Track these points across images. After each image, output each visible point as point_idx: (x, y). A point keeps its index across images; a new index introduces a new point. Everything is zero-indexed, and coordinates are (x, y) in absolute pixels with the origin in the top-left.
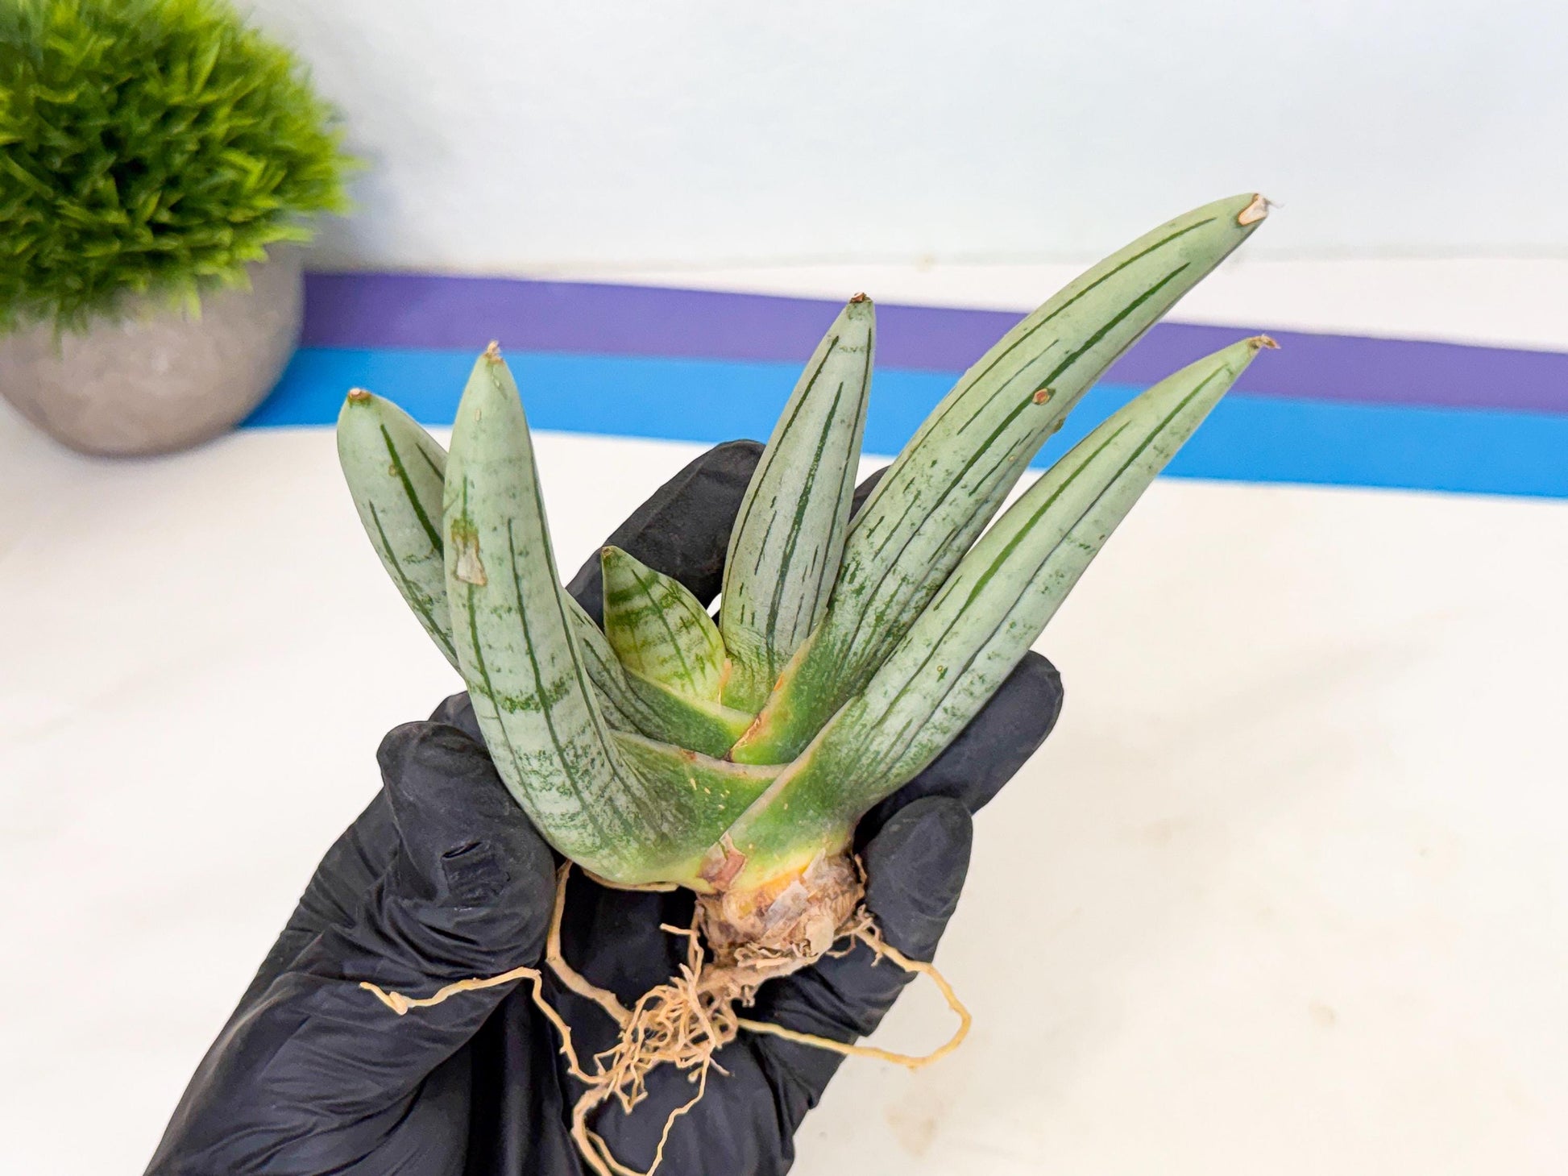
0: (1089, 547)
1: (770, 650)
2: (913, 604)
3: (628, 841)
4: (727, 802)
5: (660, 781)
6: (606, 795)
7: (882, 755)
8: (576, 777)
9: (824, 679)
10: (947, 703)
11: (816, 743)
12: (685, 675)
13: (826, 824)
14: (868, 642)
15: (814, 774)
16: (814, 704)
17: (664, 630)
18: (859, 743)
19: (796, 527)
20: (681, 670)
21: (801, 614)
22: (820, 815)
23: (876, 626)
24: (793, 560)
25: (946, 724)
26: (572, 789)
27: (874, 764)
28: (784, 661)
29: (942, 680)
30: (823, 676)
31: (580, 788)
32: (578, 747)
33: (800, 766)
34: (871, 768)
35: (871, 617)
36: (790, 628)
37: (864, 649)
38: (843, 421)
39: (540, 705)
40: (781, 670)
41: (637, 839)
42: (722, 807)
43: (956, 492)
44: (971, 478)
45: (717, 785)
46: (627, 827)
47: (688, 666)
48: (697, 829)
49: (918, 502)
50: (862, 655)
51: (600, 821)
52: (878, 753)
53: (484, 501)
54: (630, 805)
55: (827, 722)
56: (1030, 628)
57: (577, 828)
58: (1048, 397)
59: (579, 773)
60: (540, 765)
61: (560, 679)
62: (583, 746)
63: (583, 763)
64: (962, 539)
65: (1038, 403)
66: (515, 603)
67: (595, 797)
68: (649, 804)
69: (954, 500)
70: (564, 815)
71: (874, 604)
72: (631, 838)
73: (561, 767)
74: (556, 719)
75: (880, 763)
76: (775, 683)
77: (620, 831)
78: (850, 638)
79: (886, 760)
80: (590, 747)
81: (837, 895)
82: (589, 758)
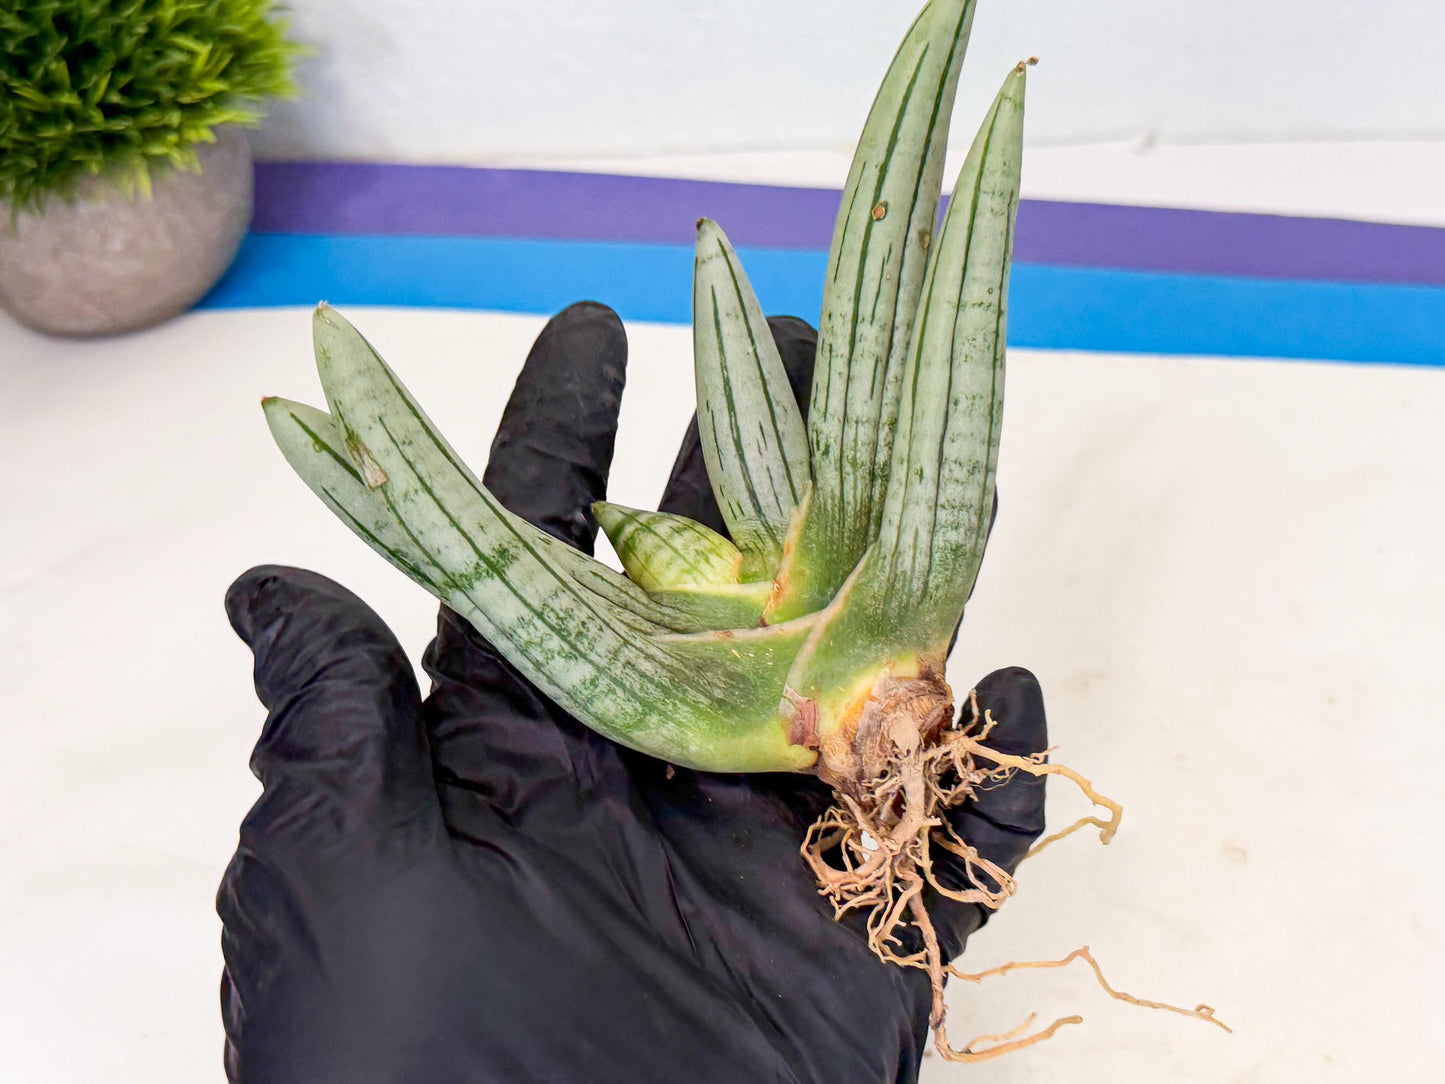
0: (982, 303)
1: (768, 529)
2: (882, 443)
3: (675, 705)
4: (774, 658)
6: (622, 659)
7: (909, 573)
8: (572, 638)
9: (829, 533)
10: (942, 500)
11: (846, 588)
12: (693, 568)
13: (882, 649)
14: (855, 488)
15: (852, 611)
16: (828, 556)
17: (657, 539)
18: (887, 573)
19: (733, 413)
20: (687, 566)
21: (775, 482)
22: (871, 642)
23: (855, 471)
24: (744, 443)
25: (951, 519)
26: (574, 653)
27: (907, 584)
28: (784, 531)
29: (923, 481)
30: (826, 530)
31: (582, 650)
32: (557, 610)
34: (906, 589)
35: (848, 468)
36: (772, 499)
37: (854, 496)
38: (728, 315)
39: (490, 571)
40: (784, 540)
41: (683, 701)
42: (771, 663)
43: (861, 328)
44: (866, 310)
45: (759, 648)
46: (666, 691)
47: (691, 561)
48: (757, 691)
49: (834, 354)
50: (856, 502)
51: (628, 685)
52: (904, 572)
53: (352, 410)
54: (659, 671)
55: (852, 570)
56: (974, 398)
57: (606, 695)
58: (884, 209)
59: (574, 635)
60: (529, 633)
61: (500, 545)
62: (564, 608)
63: (572, 625)
64: (894, 368)
65: (878, 219)
66: (418, 485)
67: (607, 660)
68: (686, 671)
69: (861, 335)
70: (584, 683)
71: (845, 455)
72: (677, 702)
73: (549, 631)
74: (515, 584)
75: (911, 580)
76: (782, 551)
77: (658, 694)
78: (837, 492)
79: (917, 574)
80: (572, 610)
81: (911, 699)
82: (578, 621)
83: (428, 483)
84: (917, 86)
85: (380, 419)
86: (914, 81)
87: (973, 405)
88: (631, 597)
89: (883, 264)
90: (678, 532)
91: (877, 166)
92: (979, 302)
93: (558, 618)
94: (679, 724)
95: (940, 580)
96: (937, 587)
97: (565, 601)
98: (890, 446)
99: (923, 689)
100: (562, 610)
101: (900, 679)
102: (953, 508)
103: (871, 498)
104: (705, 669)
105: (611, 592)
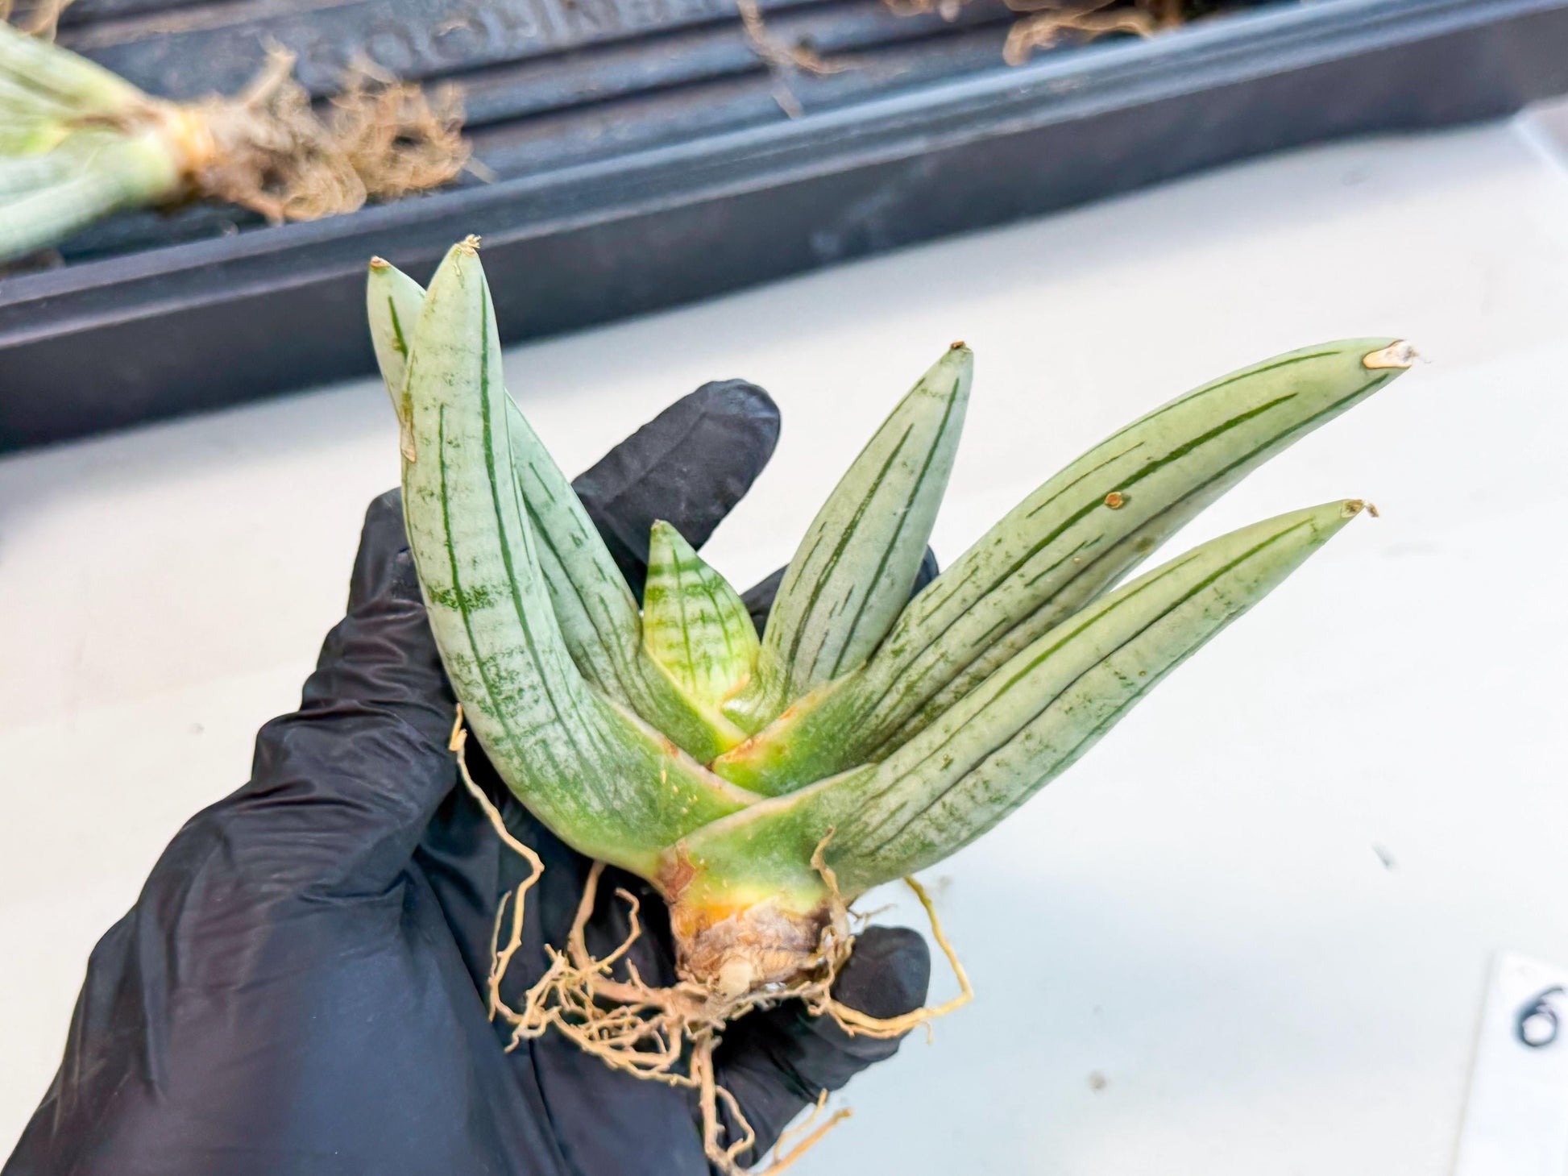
0: (1124, 678)
2: (952, 687)
3: (564, 796)
4: (692, 808)
5: (628, 758)
6: (540, 736)
7: (870, 829)
8: (499, 698)
9: (836, 728)
10: (948, 798)
11: (810, 791)
12: (688, 667)
13: (790, 876)
14: (893, 708)
15: (794, 819)
16: (817, 750)
17: (680, 615)
18: (854, 810)
19: (835, 558)
20: (685, 661)
21: (825, 649)
22: (786, 861)
23: (905, 695)
24: (825, 591)
25: (942, 820)
26: (494, 709)
27: (861, 835)
28: (799, 695)
31: (503, 712)
32: (502, 668)
33: (782, 806)
34: (857, 840)
35: (901, 685)
36: (810, 661)
37: (887, 716)
38: (905, 464)
39: (457, 604)
40: (792, 702)
41: (575, 798)
42: (685, 810)
43: (1014, 581)
44: (1031, 569)
45: (686, 789)
46: (563, 781)
47: (693, 659)
48: (654, 824)
49: (973, 578)
50: (884, 720)
51: (529, 759)
52: (867, 824)
54: (570, 760)
55: (831, 775)
56: (1047, 747)
57: (502, 756)
58: (1121, 502)
59: (503, 696)
60: (460, 670)
61: (483, 587)
62: (510, 669)
63: (507, 688)
64: (1018, 635)
65: (1109, 505)
66: (438, 490)
67: (523, 731)
68: (601, 771)
69: (1010, 587)
70: (489, 735)
71: (909, 672)
72: (568, 796)
73: (480, 679)
74: (475, 627)
75: (868, 835)
76: (782, 712)
77: (554, 780)
78: (875, 698)
79: (875, 836)
80: (518, 673)
81: (770, 947)
82: (516, 686)
83: (449, 492)
84: (1249, 422)
85: (442, 407)
86: (1250, 415)
87: (1041, 751)
88: (619, 645)
89: (1080, 547)
90: (704, 622)
91: (1149, 458)
92: (1122, 675)
93: (498, 675)
95: (893, 855)
96: (885, 858)
97: (518, 662)
98: (959, 696)
99: (792, 940)
100: (506, 670)
101: (779, 915)
102: (951, 813)
103: (902, 725)
104: (625, 772)
105: (605, 627)
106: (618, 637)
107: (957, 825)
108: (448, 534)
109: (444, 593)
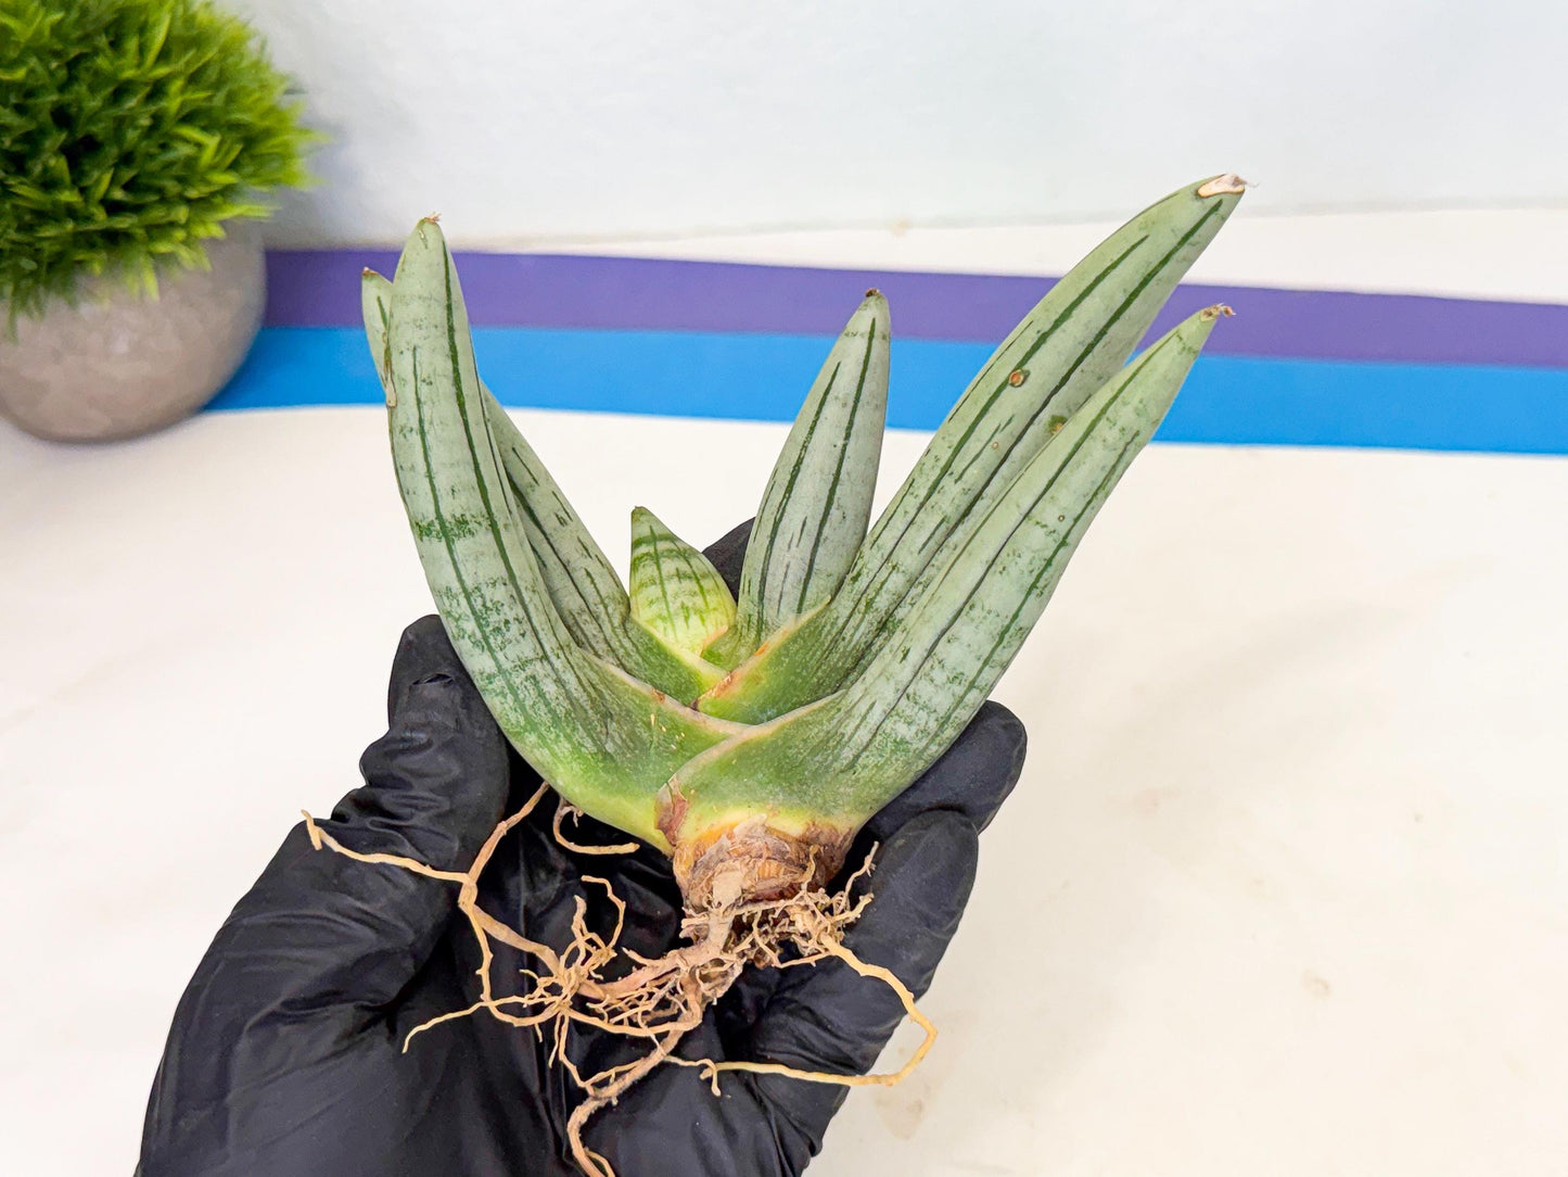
0: (1048, 526)
1: (760, 620)
2: (908, 599)
3: (558, 736)
4: (680, 744)
5: (618, 705)
6: (529, 672)
7: (846, 738)
8: (487, 630)
9: (808, 656)
10: (911, 690)
11: (790, 717)
12: (667, 618)
13: (777, 794)
14: (858, 628)
15: (776, 741)
16: (792, 678)
17: (656, 573)
19: (788, 494)
20: (665, 613)
21: (789, 580)
22: (770, 782)
23: (866, 612)
24: (782, 526)
25: (908, 712)
26: (484, 643)
27: (840, 746)
28: (771, 631)
29: (904, 662)
30: (808, 652)
31: (493, 645)
32: (489, 598)
33: (763, 730)
34: (837, 751)
35: (862, 606)
36: (777, 594)
37: (852, 635)
38: (837, 399)
39: (440, 534)
40: (766, 639)
41: (568, 738)
42: (674, 747)
43: (947, 481)
44: (958, 466)
45: (675, 726)
46: (556, 720)
47: (672, 610)
48: (647, 764)
49: (911, 490)
50: (851, 641)
51: (521, 696)
52: (843, 735)
53: (397, 328)
54: (561, 698)
55: (808, 703)
56: (989, 612)
57: (497, 695)
58: (1022, 378)
59: (491, 628)
60: (451, 605)
61: (462, 515)
62: (495, 600)
63: (494, 618)
65: (1012, 385)
66: (416, 426)
67: (513, 665)
68: (590, 712)
69: (943, 488)
70: (482, 674)
71: (868, 591)
72: (562, 735)
73: (469, 612)
74: (459, 556)
75: (844, 746)
76: (757, 648)
77: (547, 719)
78: (841, 622)
79: (851, 745)
80: (503, 605)
81: (761, 857)
82: (502, 617)
83: (426, 427)
84: (1114, 272)
85: (415, 349)
86: (1114, 266)
87: (985, 618)
88: (607, 613)
89: (996, 430)
90: (679, 578)
91: (1038, 332)
92: (1044, 523)
93: (484, 605)
94: (554, 754)
95: (871, 761)
96: (865, 767)
97: (501, 594)
99: (783, 853)
100: (492, 601)
101: (769, 831)
102: (916, 703)
103: (868, 645)
104: (616, 718)
105: (593, 598)
106: (606, 607)
107: (923, 714)
108: (428, 465)
109: (429, 525)
